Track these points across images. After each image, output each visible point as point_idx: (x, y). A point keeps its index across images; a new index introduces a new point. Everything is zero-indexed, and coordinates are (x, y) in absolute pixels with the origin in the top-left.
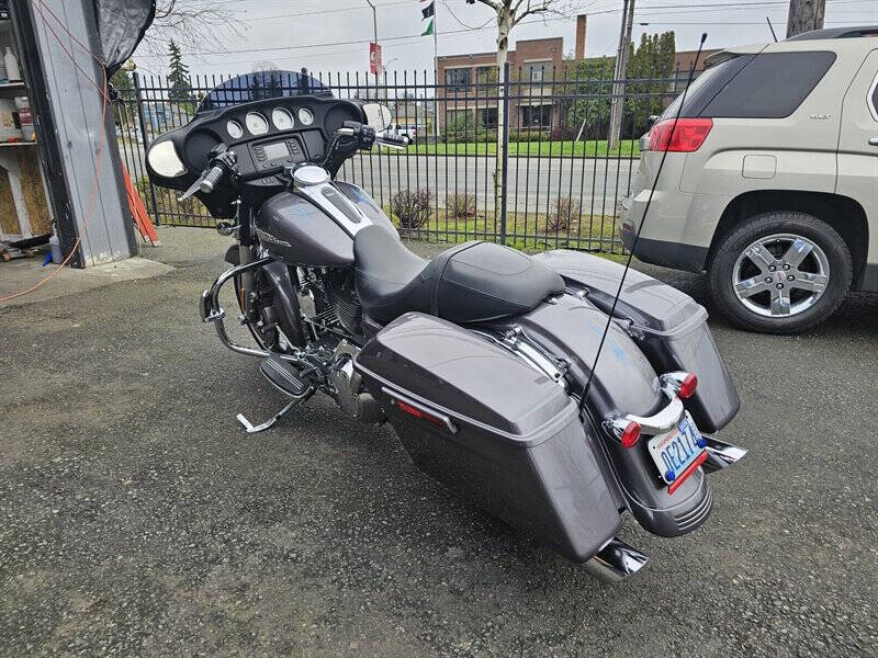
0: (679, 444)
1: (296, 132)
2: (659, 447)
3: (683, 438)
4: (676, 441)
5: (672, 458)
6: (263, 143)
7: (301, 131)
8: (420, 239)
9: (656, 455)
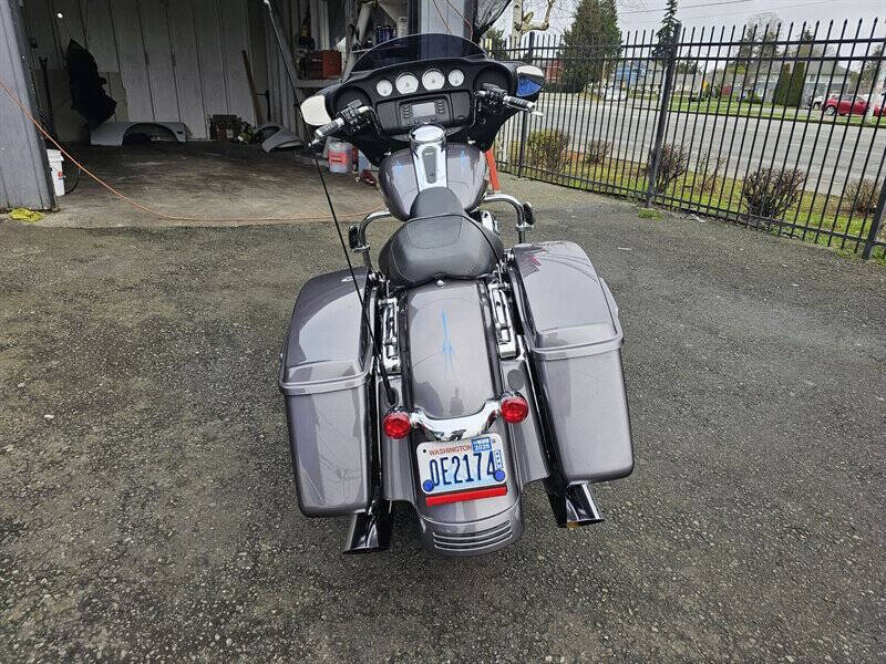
0: (463, 463)
1: (446, 92)
2: (432, 453)
3: (473, 460)
4: (461, 458)
5: (444, 471)
6: (408, 102)
7: (450, 92)
8: (769, 231)
9: (423, 459)
